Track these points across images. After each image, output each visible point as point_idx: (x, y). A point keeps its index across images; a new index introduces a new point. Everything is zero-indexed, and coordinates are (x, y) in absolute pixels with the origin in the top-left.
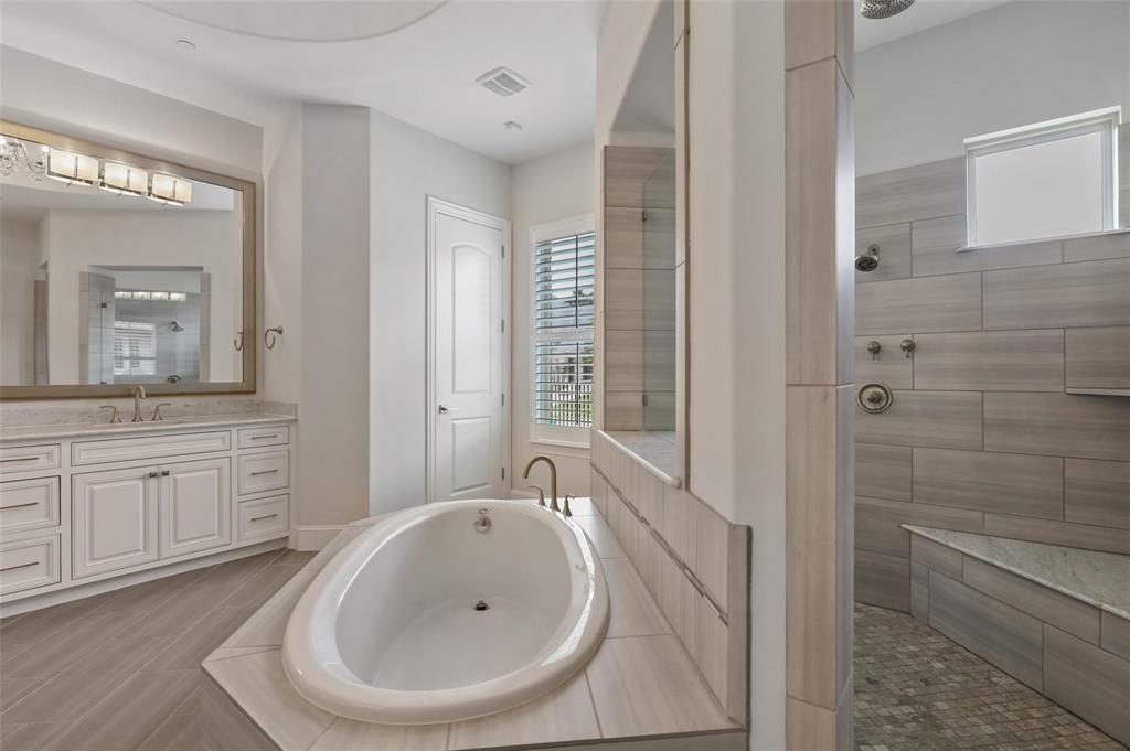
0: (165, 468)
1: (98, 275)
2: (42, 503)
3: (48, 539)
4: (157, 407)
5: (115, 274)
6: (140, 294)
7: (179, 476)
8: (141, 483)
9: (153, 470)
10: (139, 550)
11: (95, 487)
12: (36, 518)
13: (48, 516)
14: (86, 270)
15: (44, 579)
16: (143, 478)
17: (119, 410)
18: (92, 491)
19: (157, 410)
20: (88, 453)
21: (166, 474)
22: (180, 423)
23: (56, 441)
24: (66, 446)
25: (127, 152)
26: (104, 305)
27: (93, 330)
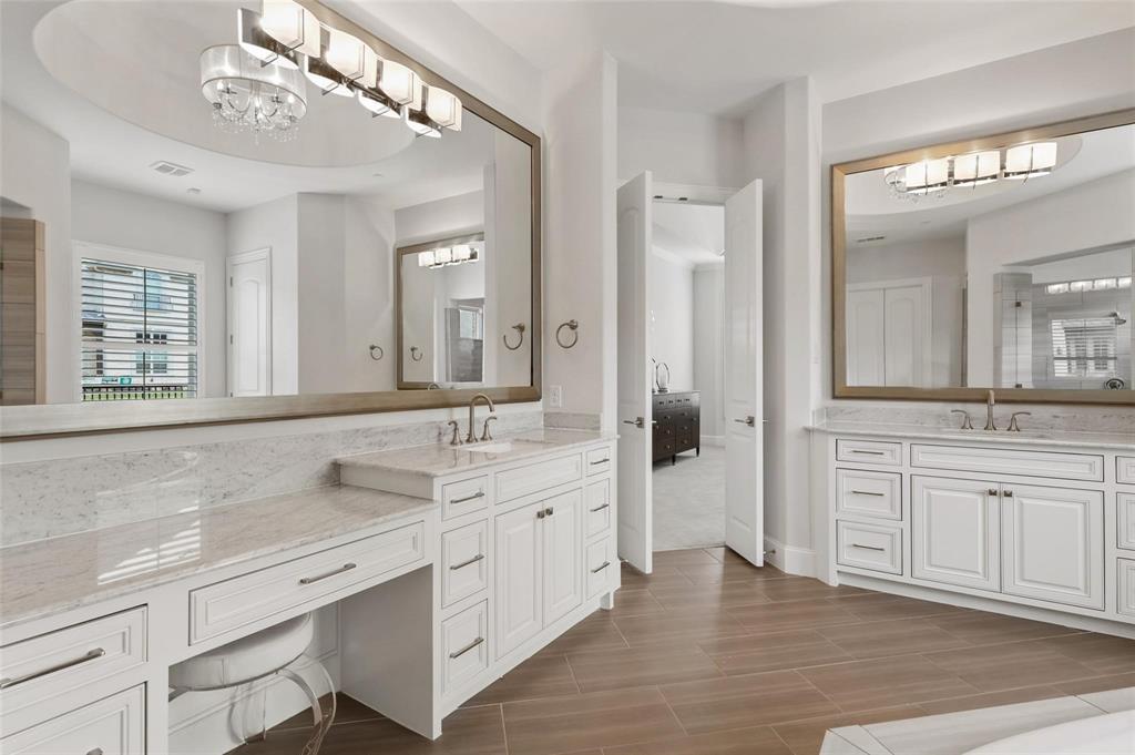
0: (1008, 488)
1: (1012, 274)
2: (887, 495)
3: (892, 531)
4: (1014, 415)
5: (1031, 270)
6: (1056, 287)
7: (1025, 501)
8: (980, 499)
9: (994, 487)
10: (978, 573)
11: (933, 492)
12: (881, 508)
13: (892, 509)
14: (1001, 270)
15: (887, 566)
16: (983, 493)
17: (972, 416)
18: (929, 495)
19: (1013, 419)
20: (925, 456)
21: (1009, 495)
22: (1042, 437)
23: (898, 440)
24: (906, 444)
25: (980, 138)
26: (1018, 304)
27: (1008, 332)
